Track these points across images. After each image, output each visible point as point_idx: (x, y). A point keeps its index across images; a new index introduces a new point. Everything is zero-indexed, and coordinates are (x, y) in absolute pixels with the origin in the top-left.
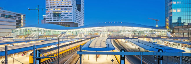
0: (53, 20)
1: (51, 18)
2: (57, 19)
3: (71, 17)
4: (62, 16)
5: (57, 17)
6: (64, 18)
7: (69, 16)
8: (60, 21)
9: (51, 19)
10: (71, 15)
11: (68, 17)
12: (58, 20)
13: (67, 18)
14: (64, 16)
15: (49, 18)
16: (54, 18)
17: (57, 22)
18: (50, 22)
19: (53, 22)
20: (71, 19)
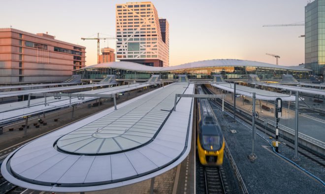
0: (127, 57)
1: (124, 53)
2: (133, 54)
3: (156, 51)
4: (141, 49)
5: (134, 52)
6: (145, 53)
7: (152, 49)
8: (139, 57)
9: (124, 55)
10: (156, 49)
11: (151, 51)
12: (135, 56)
13: (150, 53)
14: (145, 49)
15: (121, 53)
16: (129, 53)
17: (133, 58)
18: (123, 58)
19: (127, 58)
20: (155, 54)
